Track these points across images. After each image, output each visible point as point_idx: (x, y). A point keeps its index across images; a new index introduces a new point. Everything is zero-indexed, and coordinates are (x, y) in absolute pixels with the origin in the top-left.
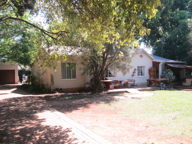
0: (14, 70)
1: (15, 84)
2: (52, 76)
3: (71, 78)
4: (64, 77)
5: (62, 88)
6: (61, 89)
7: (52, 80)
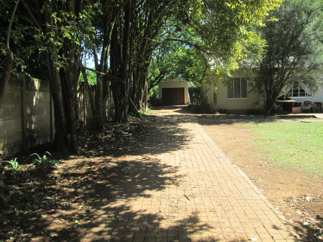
0: (184, 88)
1: (184, 104)
2: (215, 94)
3: (239, 97)
4: (230, 96)
5: (227, 109)
6: (225, 110)
7: (215, 99)
